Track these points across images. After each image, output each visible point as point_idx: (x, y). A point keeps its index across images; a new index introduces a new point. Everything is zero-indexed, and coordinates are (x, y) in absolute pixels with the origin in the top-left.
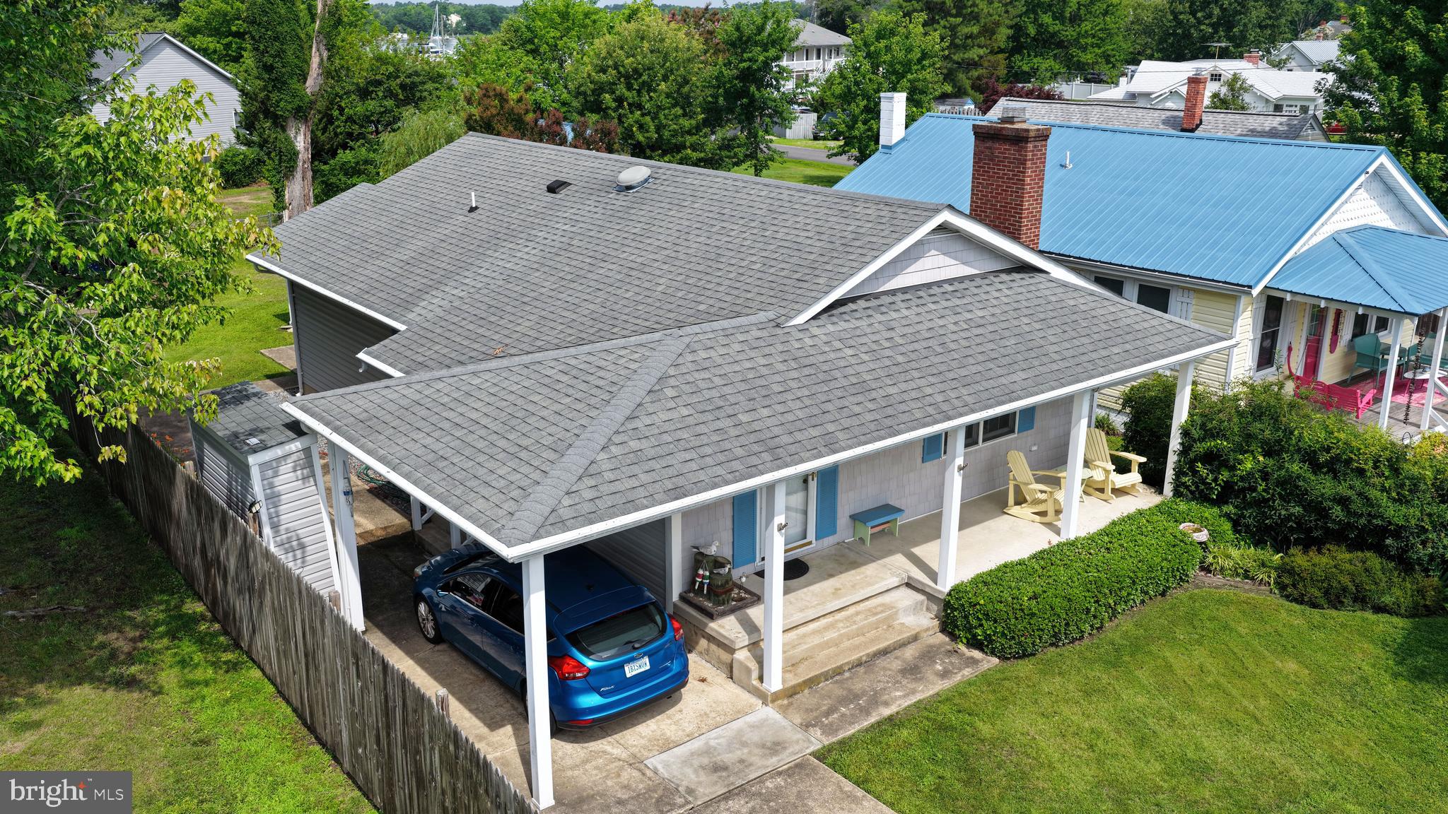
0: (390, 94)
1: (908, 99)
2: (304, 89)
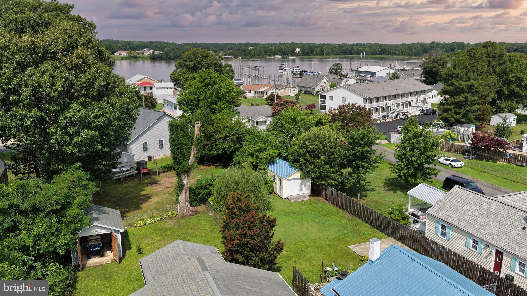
0: (232, 141)
2: (188, 163)
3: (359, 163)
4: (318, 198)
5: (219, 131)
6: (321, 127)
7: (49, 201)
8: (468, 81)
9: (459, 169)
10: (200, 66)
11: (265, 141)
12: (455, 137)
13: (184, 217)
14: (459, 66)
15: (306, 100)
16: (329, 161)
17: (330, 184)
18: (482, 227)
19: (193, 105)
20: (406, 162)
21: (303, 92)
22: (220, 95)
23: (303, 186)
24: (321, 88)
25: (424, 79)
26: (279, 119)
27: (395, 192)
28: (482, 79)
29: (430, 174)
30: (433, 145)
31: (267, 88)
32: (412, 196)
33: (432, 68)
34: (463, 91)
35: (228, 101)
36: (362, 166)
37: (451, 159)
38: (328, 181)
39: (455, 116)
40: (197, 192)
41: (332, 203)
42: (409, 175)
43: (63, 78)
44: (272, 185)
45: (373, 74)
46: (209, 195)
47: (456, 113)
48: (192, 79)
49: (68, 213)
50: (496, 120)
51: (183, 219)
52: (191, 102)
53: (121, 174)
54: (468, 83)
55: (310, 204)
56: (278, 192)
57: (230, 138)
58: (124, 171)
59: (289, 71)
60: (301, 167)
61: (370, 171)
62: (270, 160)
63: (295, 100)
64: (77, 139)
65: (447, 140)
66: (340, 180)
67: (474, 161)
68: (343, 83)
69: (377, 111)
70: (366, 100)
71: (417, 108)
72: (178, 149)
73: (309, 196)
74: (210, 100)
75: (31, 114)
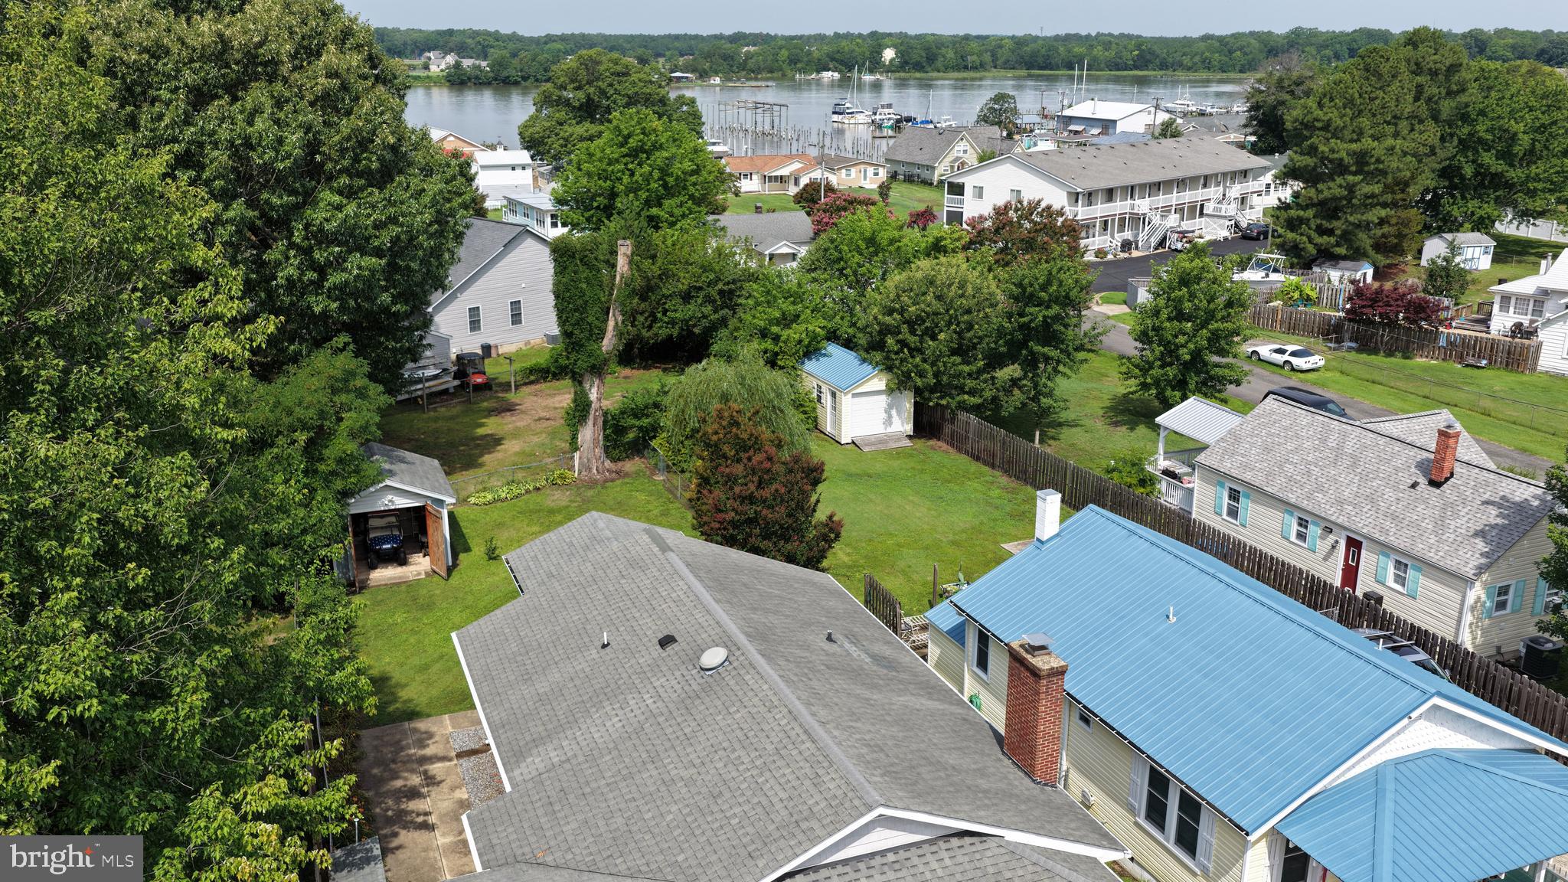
0: (709, 300)
1: (1063, 501)
2: (600, 348)
3: (1038, 348)
4: (931, 442)
5: (674, 275)
6: (943, 259)
7: (286, 420)
8: (1356, 141)
9: (1310, 376)
10: (604, 102)
11: (796, 297)
12: (1314, 295)
13: (592, 484)
14: (1332, 99)
15: (908, 199)
16: (960, 345)
17: (962, 406)
18: (1320, 488)
19: (598, 208)
20: (1159, 350)
21: (901, 177)
22: (671, 180)
23: (894, 412)
24: (952, 167)
25: (1253, 138)
26: (832, 241)
27: (1132, 429)
28: (1396, 135)
29: (1222, 380)
30: (1230, 304)
31: (796, 166)
32: (1166, 428)
33: (1275, 108)
34: (1341, 169)
35: (692, 197)
36: (1047, 359)
37: (1291, 348)
38: (958, 398)
39: (1319, 240)
40: (622, 423)
41: (967, 453)
42: (1169, 382)
43: (300, 126)
44: (814, 409)
45: (1107, 125)
46: (653, 431)
47: (1322, 231)
48: (582, 139)
49: (326, 452)
50: (1434, 248)
51: (590, 488)
52: (593, 199)
53: (420, 386)
54: (1354, 146)
55: (911, 456)
56: (829, 429)
57: (702, 294)
58: (429, 379)
59: (861, 118)
60: (889, 363)
61: (1068, 372)
62: (807, 347)
63: (876, 197)
64: (335, 278)
65: (1289, 302)
66: (988, 394)
67: (1353, 355)
68: (1018, 150)
69: (1105, 229)
70: (1074, 197)
71: (1222, 221)
72: (576, 310)
73: (910, 437)
74: (643, 195)
75: (231, 214)
